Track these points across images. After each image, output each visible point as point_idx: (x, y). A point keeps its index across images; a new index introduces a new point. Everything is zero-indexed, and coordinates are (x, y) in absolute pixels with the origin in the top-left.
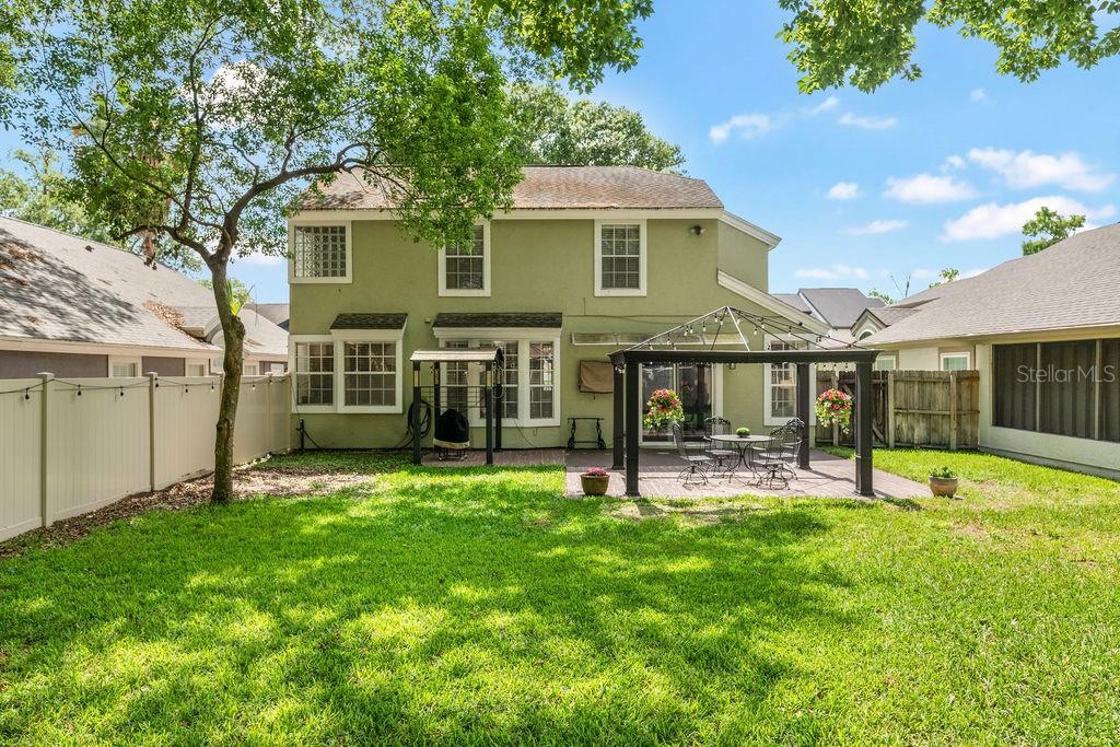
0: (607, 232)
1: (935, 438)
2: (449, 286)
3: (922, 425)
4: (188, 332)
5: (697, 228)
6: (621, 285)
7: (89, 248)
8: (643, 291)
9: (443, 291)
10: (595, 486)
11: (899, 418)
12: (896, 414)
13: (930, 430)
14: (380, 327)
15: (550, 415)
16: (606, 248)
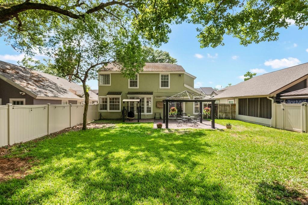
0: (162, 76)
1: (227, 117)
2: (130, 86)
3: (225, 114)
4: (78, 95)
5: (180, 75)
6: (165, 86)
7: (58, 78)
8: (169, 87)
9: (129, 87)
10: (159, 126)
11: (220, 113)
13: (226, 115)
14: (116, 94)
15: (151, 112)
16: (162, 79)
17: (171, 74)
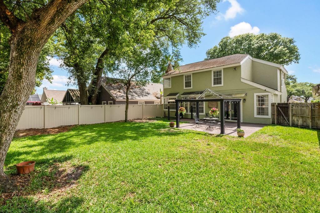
0: (214, 73)
1: (305, 124)
3: (301, 120)
4: (156, 97)
5: (235, 68)
6: (218, 84)
7: (152, 85)
8: (222, 85)
9: (185, 88)
10: (172, 125)
11: (294, 117)
12: (292, 116)
13: (303, 122)
14: (173, 95)
15: (203, 113)
16: (214, 76)
17: (224, 69)
